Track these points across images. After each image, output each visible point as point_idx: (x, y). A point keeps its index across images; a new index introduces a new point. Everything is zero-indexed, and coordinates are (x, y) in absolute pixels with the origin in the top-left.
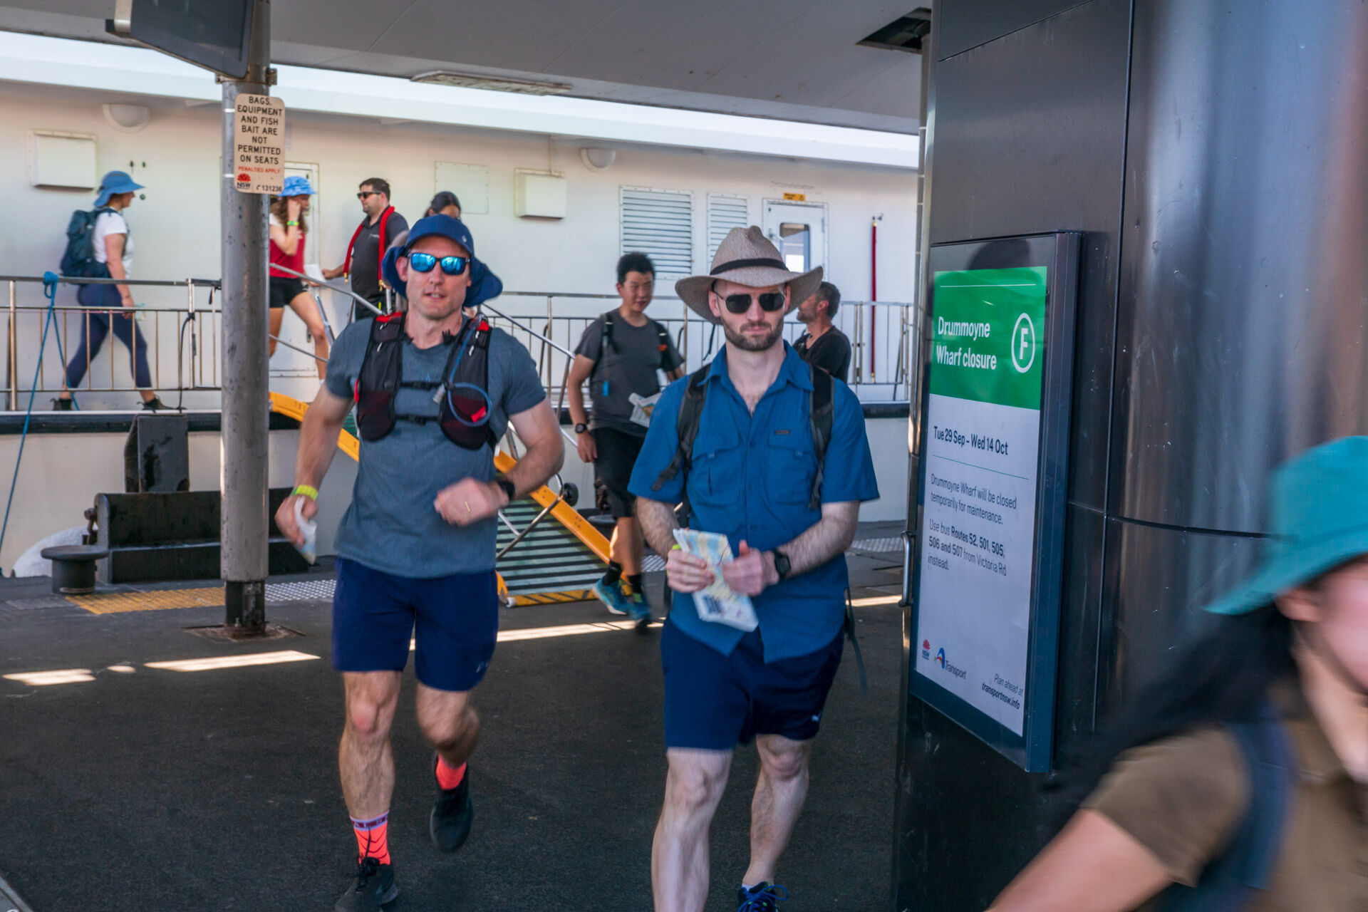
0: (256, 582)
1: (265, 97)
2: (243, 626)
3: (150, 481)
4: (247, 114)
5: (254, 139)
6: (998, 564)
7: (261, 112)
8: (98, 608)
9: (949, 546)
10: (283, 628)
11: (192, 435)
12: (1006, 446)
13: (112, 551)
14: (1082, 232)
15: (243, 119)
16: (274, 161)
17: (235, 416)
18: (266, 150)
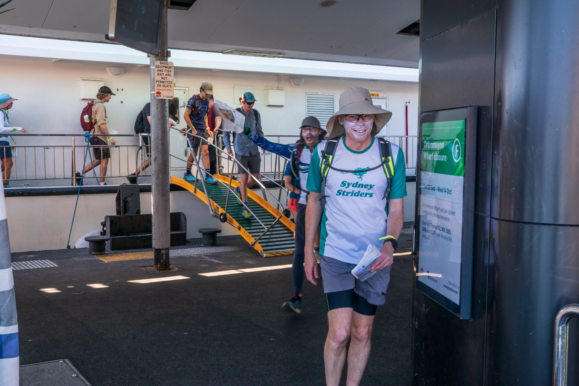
0: (166, 249)
1: (166, 62)
2: (161, 266)
3: (125, 211)
4: (159, 69)
5: (162, 78)
6: (449, 238)
7: (164, 68)
8: (106, 260)
9: (430, 231)
10: (176, 267)
11: (141, 194)
12: (451, 191)
13: (111, 238)
14: (479, 106)
15: (158, 70)
16: (170, 86)
17: (157, 185)
18: (167, 82)
